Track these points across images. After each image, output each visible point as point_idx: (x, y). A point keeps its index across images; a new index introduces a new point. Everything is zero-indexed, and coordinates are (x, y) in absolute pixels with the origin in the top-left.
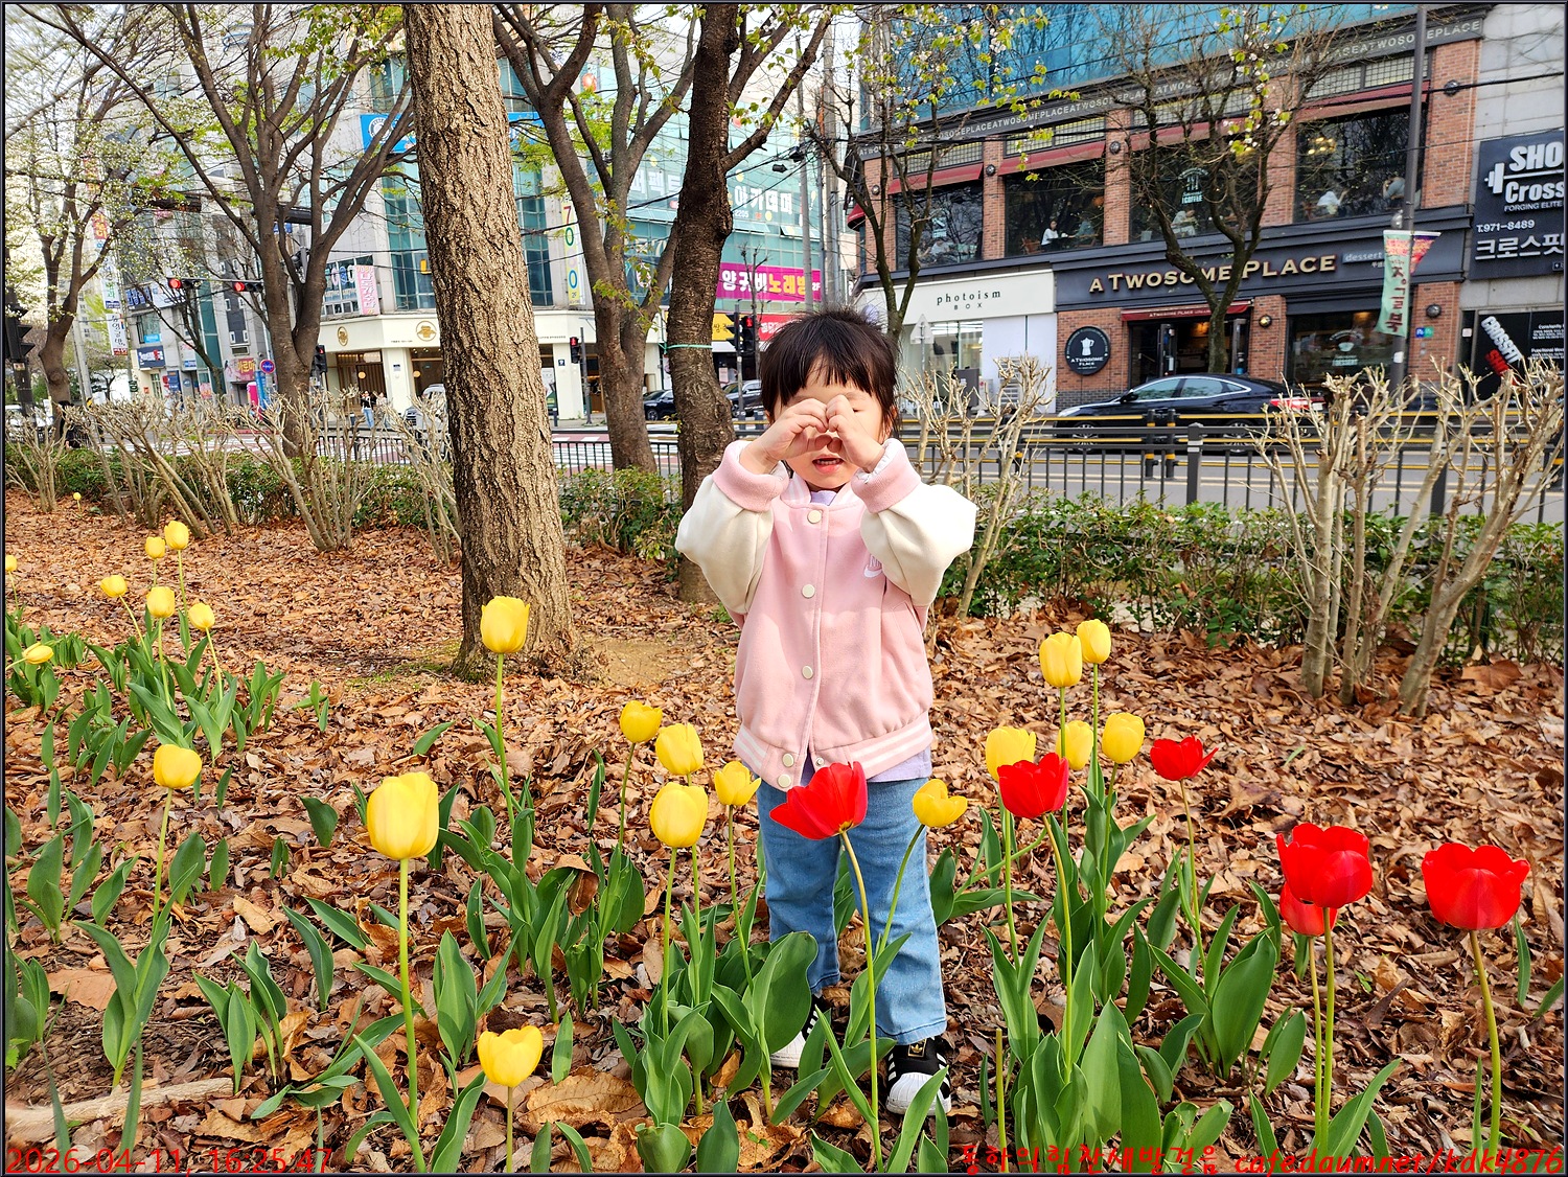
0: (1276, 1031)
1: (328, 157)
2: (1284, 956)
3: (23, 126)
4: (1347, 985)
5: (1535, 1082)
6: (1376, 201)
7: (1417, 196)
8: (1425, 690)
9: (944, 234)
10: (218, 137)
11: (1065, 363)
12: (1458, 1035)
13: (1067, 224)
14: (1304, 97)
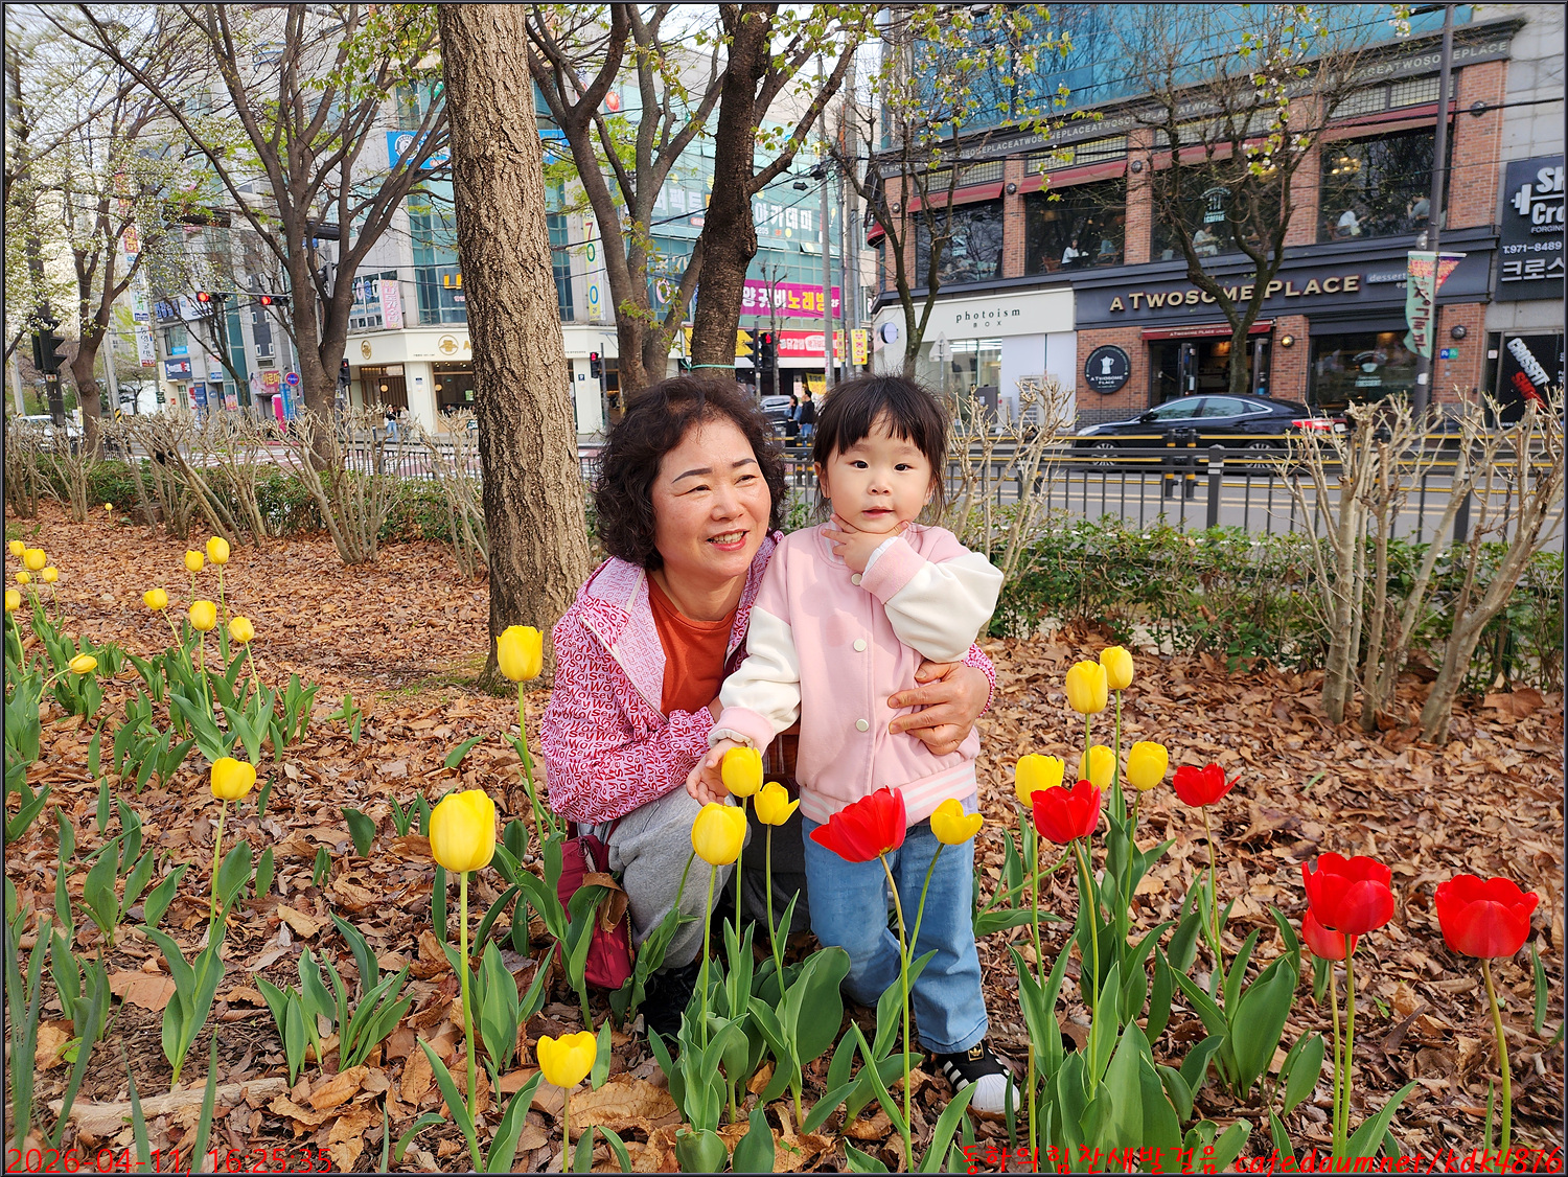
0: (1295, 1053)
1: (356, 175)
2: (1302, 980)
3: (58, 142)
4: (1365, 1010)
5: (1550, 1108)
6: (1401, 221)
7: (1443, 216)
8: (1446, 717)
9: (964, 252)
10: (248, 153)
11: (1083, 382)
12: (1475, 1060)
13: (1088, 242)
14: (1328, 118)
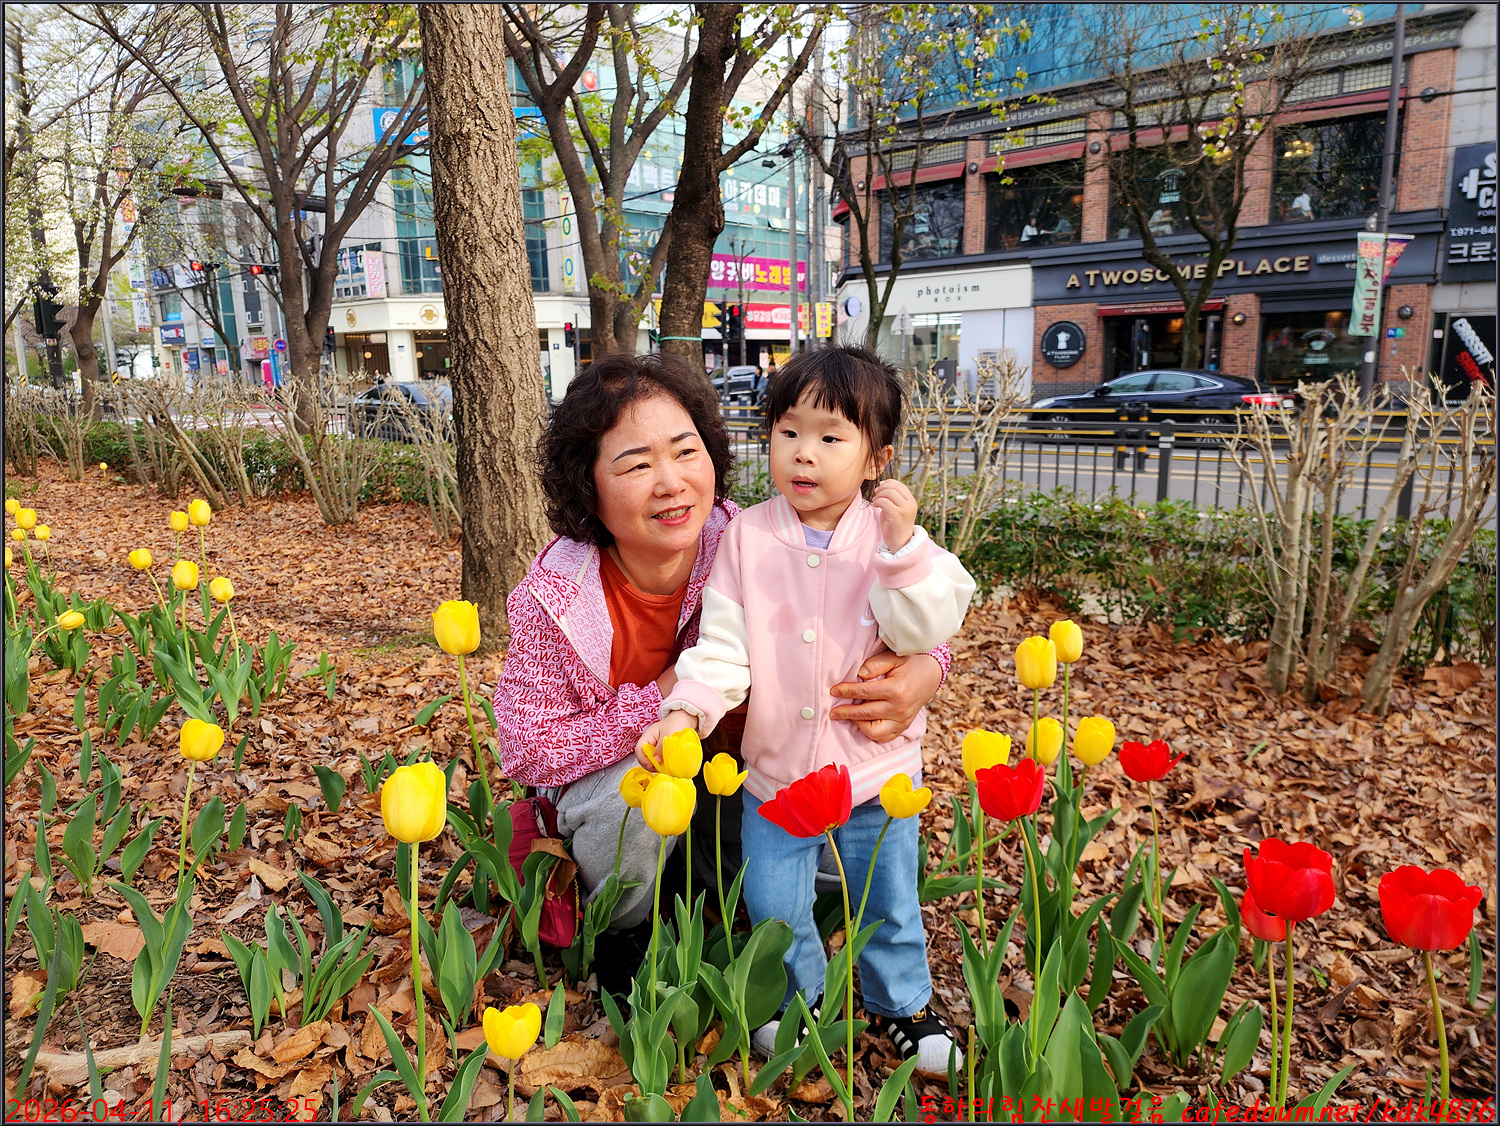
0: (1233, 1025)
1: (341, 150)
2: (1242, 948)
3: (59, 116)
4: (1302, 979)
5: (1483, 1081)
6: (1351, 203)
7: (1392, 199)
8: (1387, 689)
9: (926, 229)
10: (240, 129)
11: (1040, 357)
12: (1410, 1032)
13: (1046, 220)
14: (1282, 102)
